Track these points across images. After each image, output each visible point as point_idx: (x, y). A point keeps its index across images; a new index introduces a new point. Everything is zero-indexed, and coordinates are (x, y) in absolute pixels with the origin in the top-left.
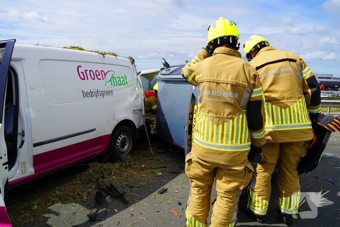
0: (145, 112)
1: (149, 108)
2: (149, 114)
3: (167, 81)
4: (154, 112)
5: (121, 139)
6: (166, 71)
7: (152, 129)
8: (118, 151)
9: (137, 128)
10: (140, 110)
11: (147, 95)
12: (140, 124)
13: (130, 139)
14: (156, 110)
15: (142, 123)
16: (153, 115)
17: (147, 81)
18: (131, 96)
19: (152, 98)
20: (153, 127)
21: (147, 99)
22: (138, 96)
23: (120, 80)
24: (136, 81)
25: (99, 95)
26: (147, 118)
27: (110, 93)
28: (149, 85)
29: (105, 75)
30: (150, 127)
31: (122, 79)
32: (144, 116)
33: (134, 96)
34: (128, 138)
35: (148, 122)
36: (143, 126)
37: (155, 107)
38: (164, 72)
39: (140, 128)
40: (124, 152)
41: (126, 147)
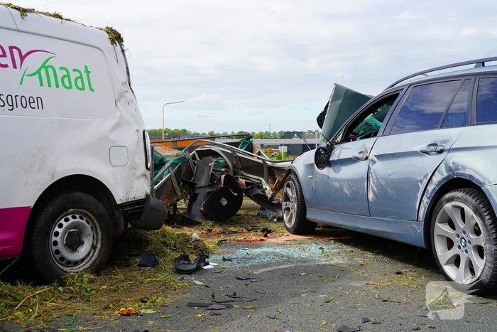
5: (65, 224)
8: (58, 257)
12: (131, 196)
13: (94, 228)
23: (68, 75)
27: (33, 102)
29: (22, 58)
31: (74, 75)
32: (145, 176)
34: (88, 226)
40: (76, 263)
41: (83, 251)
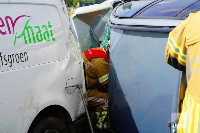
0: (87, 88)
1: (93, 81)
2: (93, 92)
3: (127, 31)
4: (103, 88)
6: (124, 8)
7: (100, 120)
9: (73, 120)
10: (77, 86)
11: (89, 56)
12: (79, 113)
14: (106, 85)
15: (82, 109)
16: (101, 94)
17: (87, 27)
18: (61, 59)
19: (99, 61)
20: (101, 116)
21: (90, 63)
22: (72, 60)
23: (40, 31)
24: (67, 30)
25: (4, 62)
26: (90, 99)
27: (22, 57)
28: (92, 34)
29: (13, 24)
30: (96, 116)
31: (43, 30)
32: (85, 96)
33: (67, 60)
35: (92, 107)
36: (84, 115)
37: (104, 79)
38: (120, 10)
39: (78, 119)
